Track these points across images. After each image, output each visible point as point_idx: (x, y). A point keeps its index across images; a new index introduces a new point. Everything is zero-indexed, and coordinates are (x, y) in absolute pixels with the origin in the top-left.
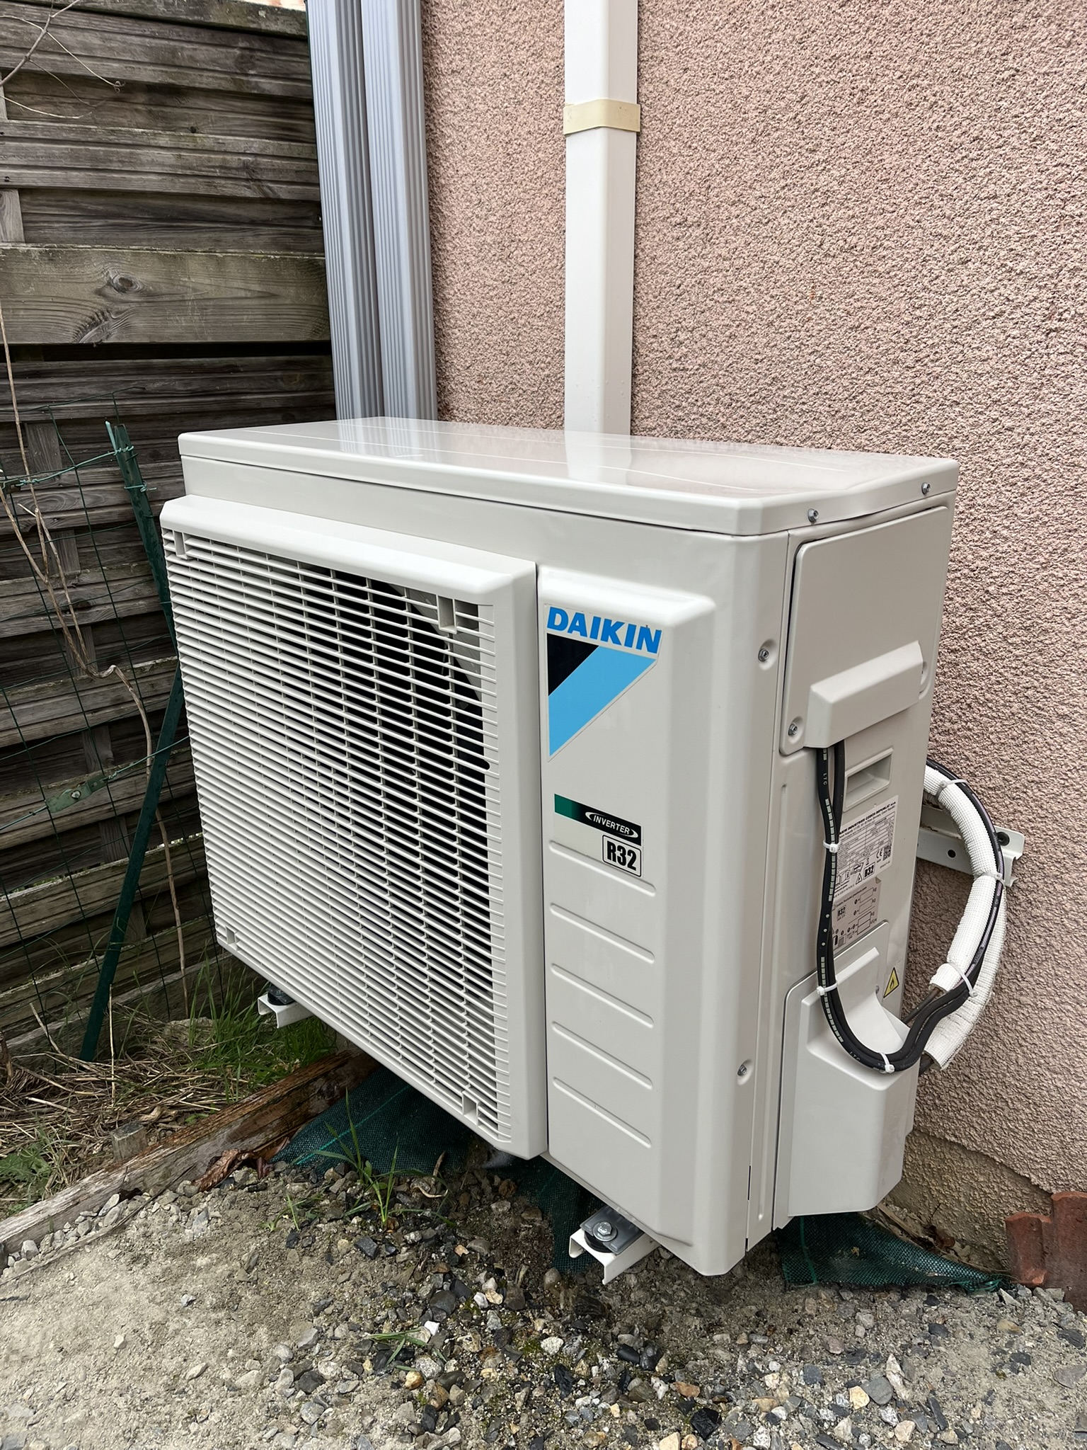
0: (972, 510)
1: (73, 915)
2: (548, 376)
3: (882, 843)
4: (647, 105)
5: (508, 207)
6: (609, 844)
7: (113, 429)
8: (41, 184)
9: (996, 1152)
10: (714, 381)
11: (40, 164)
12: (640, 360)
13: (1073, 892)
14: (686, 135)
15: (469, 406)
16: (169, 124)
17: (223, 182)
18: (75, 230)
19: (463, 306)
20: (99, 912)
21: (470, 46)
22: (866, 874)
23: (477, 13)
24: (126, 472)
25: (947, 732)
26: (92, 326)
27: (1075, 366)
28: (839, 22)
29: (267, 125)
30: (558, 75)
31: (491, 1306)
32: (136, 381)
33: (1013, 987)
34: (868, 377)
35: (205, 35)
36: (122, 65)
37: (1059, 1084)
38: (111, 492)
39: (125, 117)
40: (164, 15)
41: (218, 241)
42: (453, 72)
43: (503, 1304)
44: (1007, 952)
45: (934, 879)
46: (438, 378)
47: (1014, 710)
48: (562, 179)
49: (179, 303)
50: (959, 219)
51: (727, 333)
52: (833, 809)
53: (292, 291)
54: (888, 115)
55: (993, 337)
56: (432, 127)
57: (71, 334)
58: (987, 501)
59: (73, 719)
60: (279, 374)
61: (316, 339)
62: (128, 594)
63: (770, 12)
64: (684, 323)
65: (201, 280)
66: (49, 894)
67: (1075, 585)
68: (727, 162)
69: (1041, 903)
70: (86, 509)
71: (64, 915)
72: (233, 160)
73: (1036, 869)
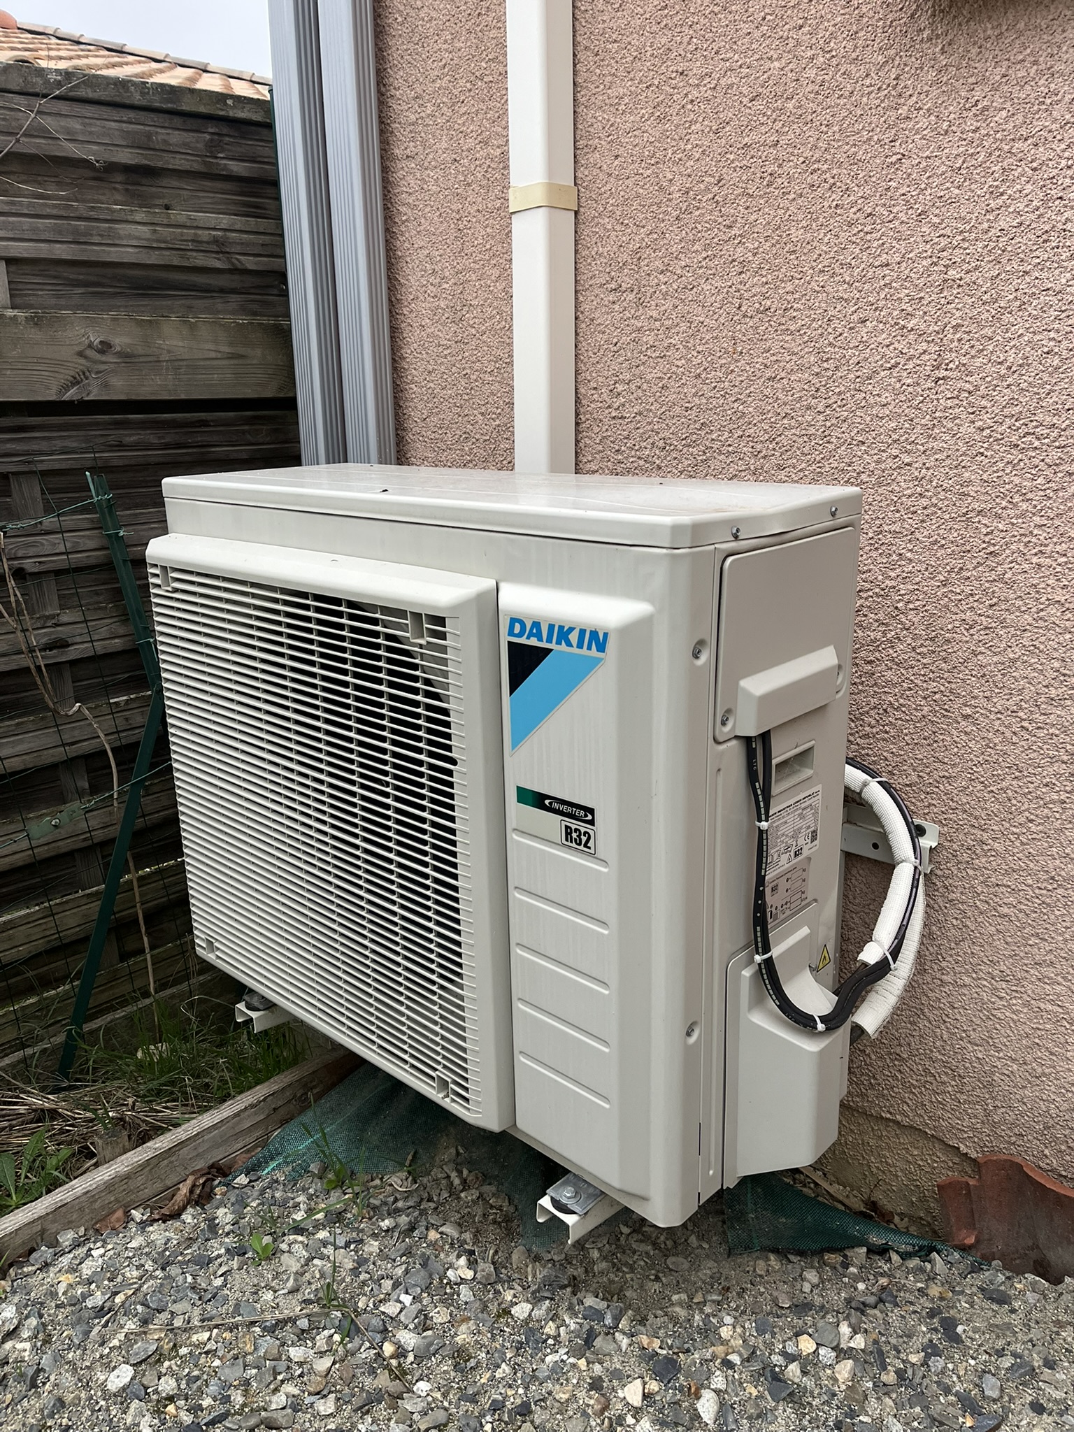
0: (880, 536)
1: (49, 942)
2: (499, 426)
3: (808, 827)
4: (584, 188)
5: (460, 276)
6: (567, 827)
7: (93, 480)
8: (26, 255)
9: (927, 1124)
10: (649, 428)
11: (26, 237)
12: (582, 410)
13: (983, 875)
14: (618, 213)
15: (426, 454)
16: (145, 202)
17: (195, 254)
18: (58, 297)
19: (419, 364)
20: (74, 938)
21: (423, 134)
22: (796, 855)
23: (429, 104)
24: (105, 517)
25: (867, 736)
26: (73, 385)
27: (962, 409)
28: (750, 114)
29: (235, 203)
30: (504, 158)
31: (463, 1281)
32: (114, 435)
33: (936, 967)
34: (785, 421)
35: (177, 121)
36: (102, 148)
37: (980, 1056)
38: (89, 537)
39: (104, 194)
40: (139, 103)
41: (190, 307)
42: (408, 157)
43: (474, 1279)
44: (927, 935)
45: (861, 872)
46: (397, 429)
47: (924, 713)
48: (509, 251)
49: (155, 363)
50: (857, 284)
51: (660, 385)
52: (763, 792)
53: (258, 352)
54: (793, 196)
55: (890, 385)
56: (389, 205)
57: (54, 391)
58: (893, 528)
59: (51, 751)
60: (246, 427)
61: (282, 395)
62: (104, 632)
63: (689, 106)
64: (621, 377)
65: (175, 343)
66: (26, 921)
67: (971, 599)
68: (655, 236)
69: (956, 887)
70: (67, 553)
71: (40, 941)
72: (204, 235)
73: (950, 856)
